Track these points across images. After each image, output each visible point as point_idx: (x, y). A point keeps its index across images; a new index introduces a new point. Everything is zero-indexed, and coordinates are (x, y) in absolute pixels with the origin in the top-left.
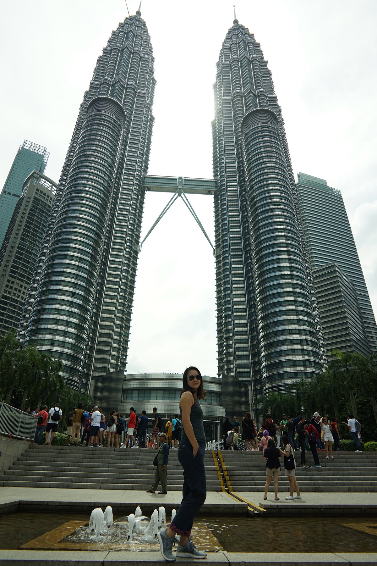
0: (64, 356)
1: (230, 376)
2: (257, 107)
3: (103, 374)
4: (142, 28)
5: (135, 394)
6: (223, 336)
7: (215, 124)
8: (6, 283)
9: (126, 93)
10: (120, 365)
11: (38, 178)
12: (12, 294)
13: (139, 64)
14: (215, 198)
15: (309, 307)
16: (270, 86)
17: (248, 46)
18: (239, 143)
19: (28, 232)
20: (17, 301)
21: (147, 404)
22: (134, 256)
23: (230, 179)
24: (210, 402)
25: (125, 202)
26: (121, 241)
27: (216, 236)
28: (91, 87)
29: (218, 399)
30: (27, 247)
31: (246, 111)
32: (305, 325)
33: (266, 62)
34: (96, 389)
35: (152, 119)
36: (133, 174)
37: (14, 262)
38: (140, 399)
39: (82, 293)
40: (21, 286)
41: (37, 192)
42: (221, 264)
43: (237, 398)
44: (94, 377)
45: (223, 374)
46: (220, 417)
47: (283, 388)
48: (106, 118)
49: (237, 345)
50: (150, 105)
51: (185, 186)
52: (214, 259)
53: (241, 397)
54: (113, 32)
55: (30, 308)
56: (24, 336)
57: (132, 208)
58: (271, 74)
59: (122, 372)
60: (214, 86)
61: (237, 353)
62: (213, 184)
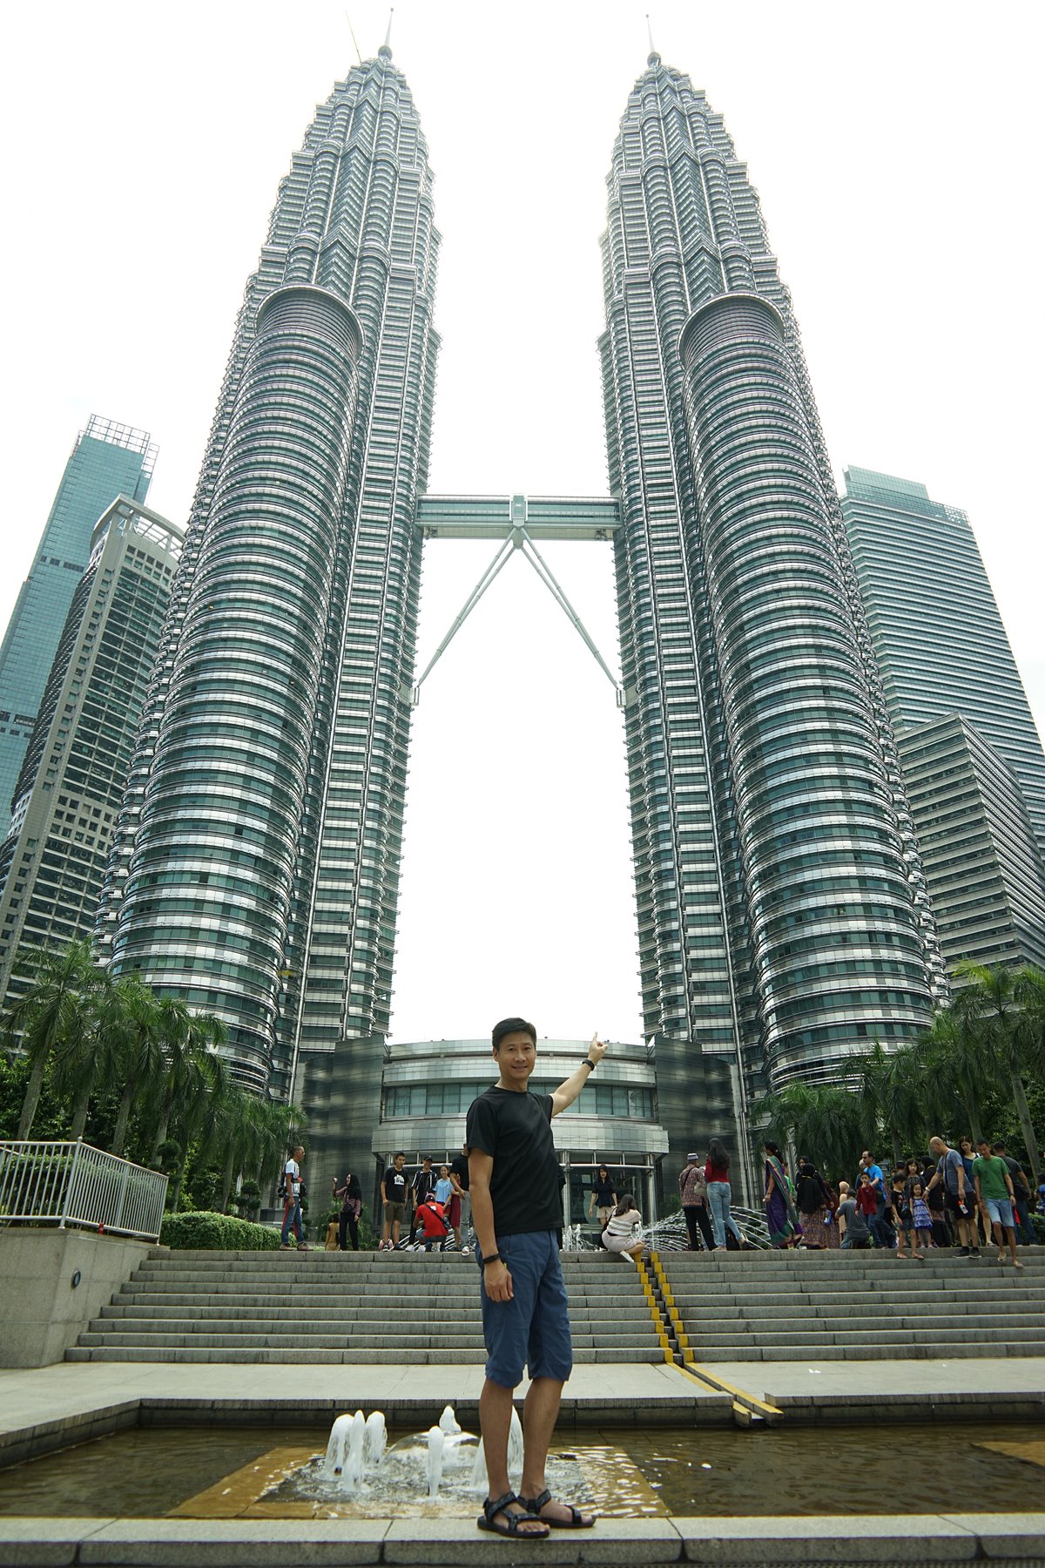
0: (221, 1000)
1: (678, 1040)
2: (722, 291)
3: (329, 1046)
4: (396, 94)
5: (418, 1099)
6: (653, 930)
7: (609, 343)
8: (55, 806)
9: (360, 271)
10: (374, 1020)
11: (130, 518)
12: (73, 834)
13: (392, 192)
14: (616, 548)
15: (891, 841)
16: (754, 230)
17: (691, 123)
18: (677, 392)
19: (111, 665)
20: (87, 855)
21: (450, 1123)
22: (399, 719)
23: (656, 495)
24: (624, 1112)
25: (369, 572)
26: (363, 680)
27: (625, 654)
28: (265, 262)
29: (647, 1104)
30: (109, 707)
31: (694, 303)
32: (883, 892)
33: (744, 166)
34: (311, 1087)
35: (435, 341)
36: (388, 495)
37: (76, 747)
38: (432, 1111)
39: (263, 827)
40: (97, 813)
41: (130, 555)
42: (641, 731)
43: (698, 1102)
44: (304, 1055)
45: (658, 1036)
46: (653, 1154)
47: (827, 1068)
48: (309, 346)
49: (694, 954)
50: (426, 301)
51: (531, 519)
52: (620, 719)
53: (710, 1097)
54: (319, 108)
55: (123, 872)
56: (110, 950)
57: (389, 586)
58: (756, 199)
59: (379, 1036)
60: (601, 239)
61: (696, 977)
62: (611, 511)
